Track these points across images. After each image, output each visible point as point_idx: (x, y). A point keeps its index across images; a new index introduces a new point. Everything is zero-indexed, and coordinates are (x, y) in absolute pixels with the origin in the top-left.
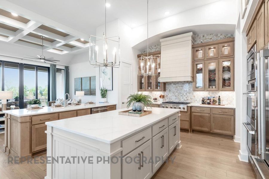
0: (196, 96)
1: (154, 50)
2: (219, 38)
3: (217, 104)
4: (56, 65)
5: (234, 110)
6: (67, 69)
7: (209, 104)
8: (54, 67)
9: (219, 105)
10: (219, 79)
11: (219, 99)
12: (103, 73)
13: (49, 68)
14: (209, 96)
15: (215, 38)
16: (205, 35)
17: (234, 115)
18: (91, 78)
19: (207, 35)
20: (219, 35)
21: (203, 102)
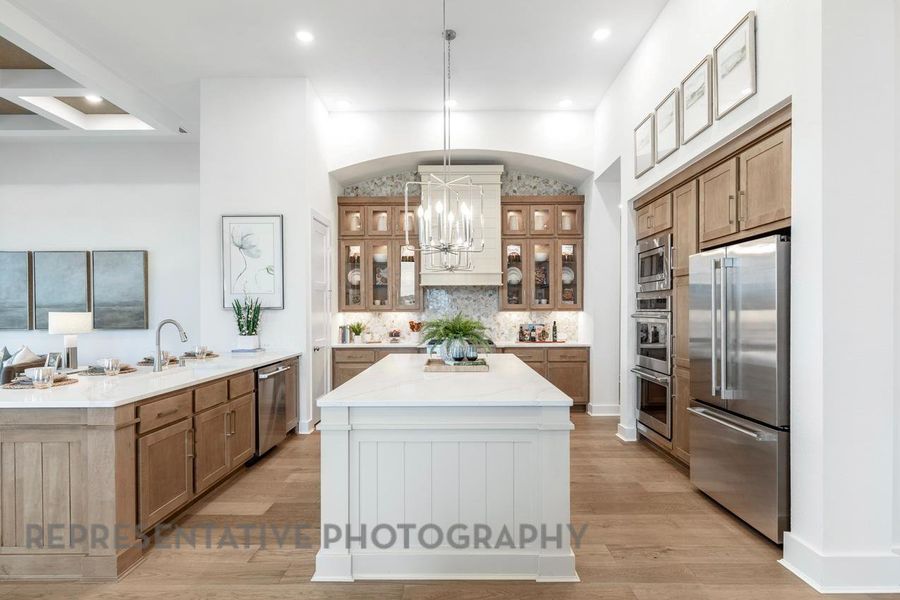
0: (502, 324)
1: (389, 188)
2: (552, 190)
3: (550, 338)
5: (586, 350)
7: (533, 340)
9: (555, 341)
10: (555, 282)
11: (555, 329)
12: (241, 247)
14: (530, 322)
15: (542, 188)
16: (523, 177)
17: (586, 361)
18: (96, 257)
19: (528, 176)
20: (551, 183)
21: (522, 337)
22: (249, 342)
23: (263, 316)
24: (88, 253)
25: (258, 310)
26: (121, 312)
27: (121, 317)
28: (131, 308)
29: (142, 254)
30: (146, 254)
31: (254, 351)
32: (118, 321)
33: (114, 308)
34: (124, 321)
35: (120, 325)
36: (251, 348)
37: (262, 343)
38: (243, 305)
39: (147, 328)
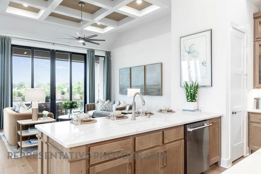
4: (94, 51)
6: (109, 55)
8: (92, 53)
12: (189, 53)
13: (85, 55)
18: (147, 67)
22: (192, 105)
23: (200, 90)
24: (145, 66)
25: (197, 87)
26: (154, 89)
27: (154, 91)
28: (157, 87)
29: (160, 64)
30: (162, 64)
31: (193, 111)
32: (153, 92)
33: (152, 87)
34: (155, 92)
35: (154, 94)
36: (192, 109)
37: (200, 106)
38: (189, 85)
39: (162, 95)
